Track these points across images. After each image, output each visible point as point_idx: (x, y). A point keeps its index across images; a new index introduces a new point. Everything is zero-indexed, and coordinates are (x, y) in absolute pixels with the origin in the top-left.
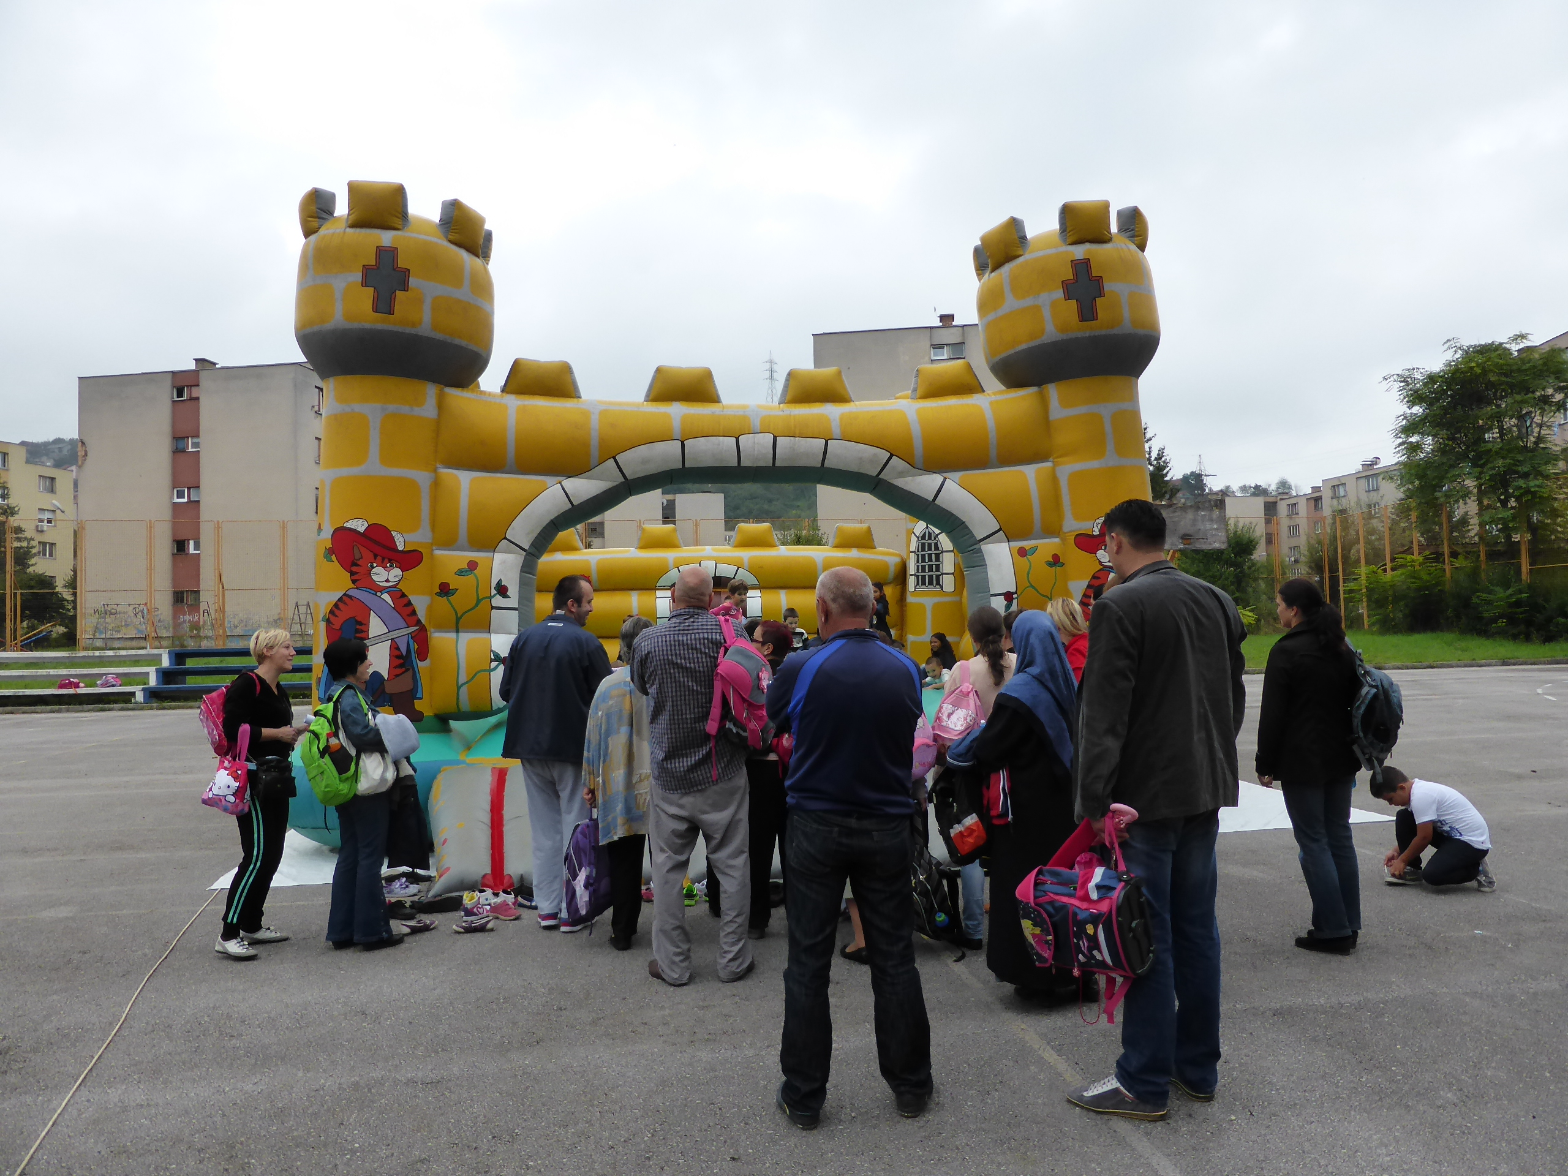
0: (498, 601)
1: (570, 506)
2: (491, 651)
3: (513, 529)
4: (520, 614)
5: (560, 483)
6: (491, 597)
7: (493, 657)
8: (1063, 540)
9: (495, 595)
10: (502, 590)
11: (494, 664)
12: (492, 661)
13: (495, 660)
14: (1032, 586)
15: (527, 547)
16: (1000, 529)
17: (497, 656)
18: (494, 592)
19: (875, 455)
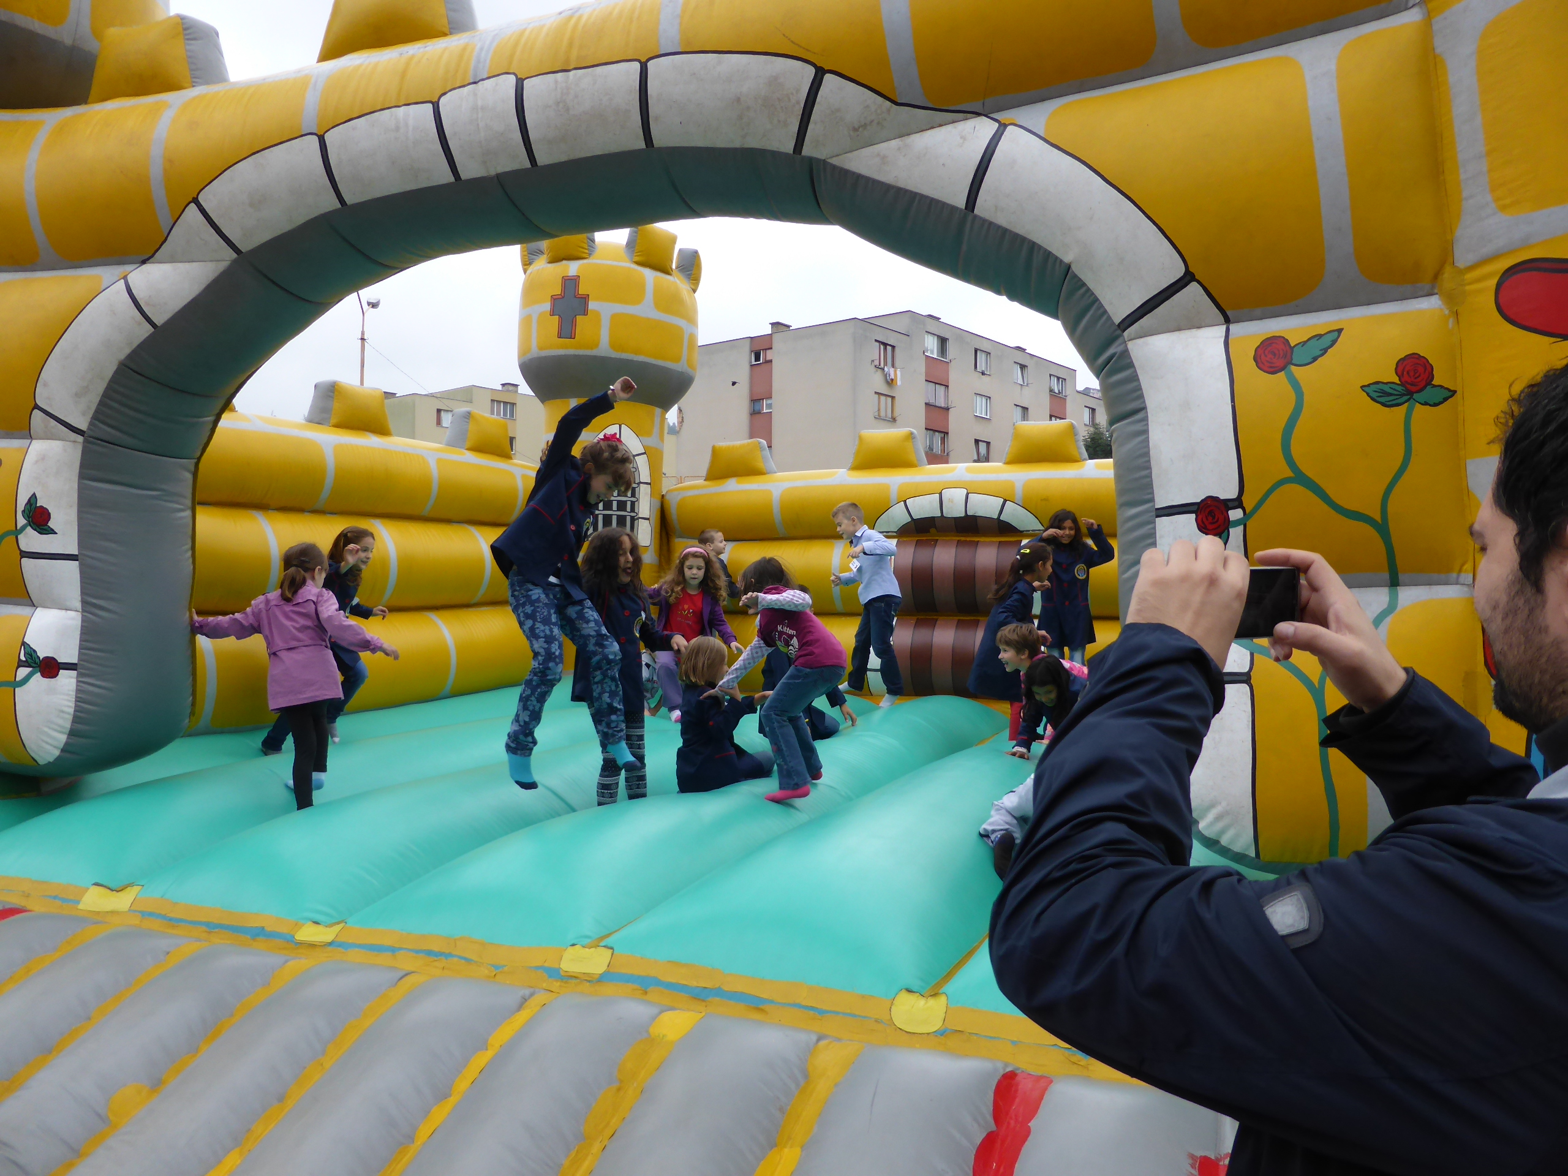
0: (31, 540)
1: (148, 329)
2: (24, 644)
3: (45, 385)
4: (81, 565)
5: (125, 278)
6: (17, 532)
7: (23, 658)
8: (1453, 300)
9: (24, 528)
10: (39, 519)
11: (23, 672)
12: (21, 664)
13: (25, 664)
14: (1300, 478)
15: (83, 426)
16: (1188, 277)
17: (31, 653)
18: (22, 521)
19: (774, 81)
